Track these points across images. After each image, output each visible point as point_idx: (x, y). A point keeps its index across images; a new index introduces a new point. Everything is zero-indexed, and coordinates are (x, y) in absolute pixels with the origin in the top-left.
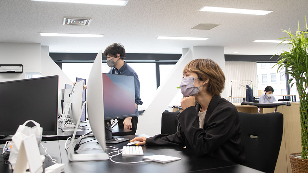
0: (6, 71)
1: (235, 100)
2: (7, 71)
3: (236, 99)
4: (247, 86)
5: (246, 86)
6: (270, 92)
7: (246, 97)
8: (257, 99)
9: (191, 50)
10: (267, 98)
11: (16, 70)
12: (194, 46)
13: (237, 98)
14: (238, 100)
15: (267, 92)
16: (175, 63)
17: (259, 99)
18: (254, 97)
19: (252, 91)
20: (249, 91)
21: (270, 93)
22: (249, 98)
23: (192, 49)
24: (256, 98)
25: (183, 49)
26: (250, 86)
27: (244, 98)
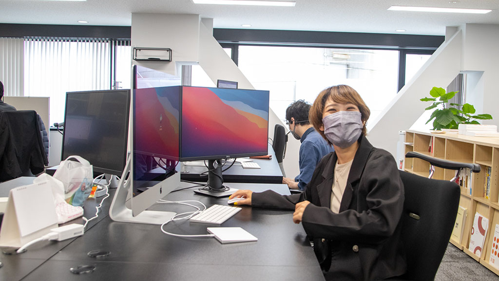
0: (147, 58)
2: (149, 58)
9: (461, 30)
11: (163, 56)
12: (467, 24)
16: (431, 52)
23: (464, 28)
25: (447, 27)
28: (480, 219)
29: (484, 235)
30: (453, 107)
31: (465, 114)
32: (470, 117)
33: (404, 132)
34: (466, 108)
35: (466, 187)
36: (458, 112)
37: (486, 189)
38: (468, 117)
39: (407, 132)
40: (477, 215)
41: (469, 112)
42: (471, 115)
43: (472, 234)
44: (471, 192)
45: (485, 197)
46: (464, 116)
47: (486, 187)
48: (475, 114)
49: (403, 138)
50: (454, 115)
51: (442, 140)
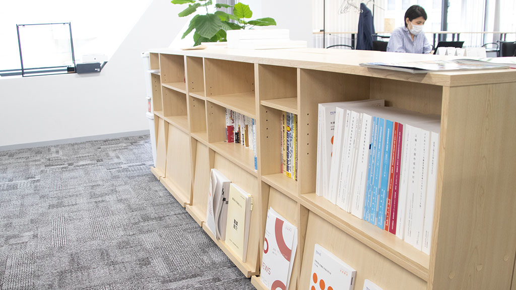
1: (334, 39)
3: (335, 37)
4: (363, 6)
5: (359, 7)
6: (420, 19)
7: (357, 32)
8: (383, 37)
10: (410, 36)
13: (338, 33)
14: (339, 38)
15: (411, 20)
17: (389, 37)
18: (376, 32)
19: (373, 17)
20: (366, 17)
21: (419, 23)
22: (364, 33)
24: (378, 34)
26: (369, 7)
27: (353, 35)
28: (279, 224)
29: (289, 259)
30: (220, 10)
31: (239, 20)
32: (245, 23)
33: (147, 53)
34: (239, 11)
35: (247, 145)
36: (228, 18)
37: (285, 158)
38: (243, 25)
39: (150, 53)
40: (273, 215)
41: (244, 17)
42: (247, 20)
43: (266, 252)
44: (256, 165)
45: (285, 173)
46: (236, 22)
47: (284, 153)
48: (253, 18)
49: (147, 62)
50: (223, 22)
51: (198, 60)
